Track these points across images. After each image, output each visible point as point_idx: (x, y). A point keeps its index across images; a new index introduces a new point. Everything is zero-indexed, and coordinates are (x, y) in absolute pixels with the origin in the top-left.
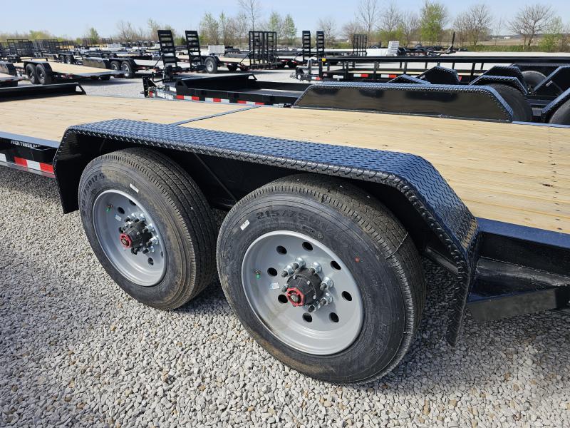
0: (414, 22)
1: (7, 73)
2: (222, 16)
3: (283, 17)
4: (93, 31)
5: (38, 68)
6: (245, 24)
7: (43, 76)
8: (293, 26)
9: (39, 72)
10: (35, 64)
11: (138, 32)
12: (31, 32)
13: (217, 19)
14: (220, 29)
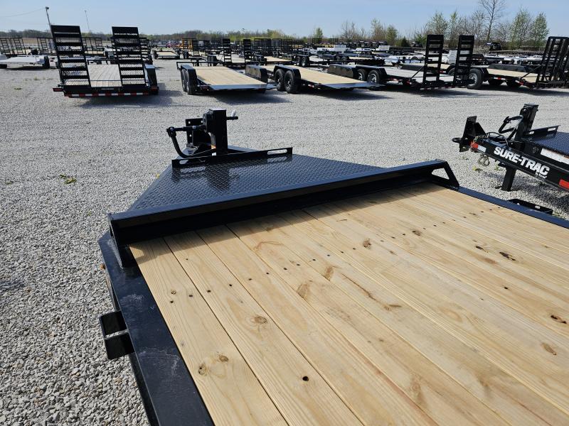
2: (454, 16)
3: (534, 17)
4: (319, 31)
5: (288, 75)
6: (479, 25)
7: (290, 83)
8: (544, 27)
9: (288, 78)
10: (285, 70)
13: (447, 18)
14: (448, 30)
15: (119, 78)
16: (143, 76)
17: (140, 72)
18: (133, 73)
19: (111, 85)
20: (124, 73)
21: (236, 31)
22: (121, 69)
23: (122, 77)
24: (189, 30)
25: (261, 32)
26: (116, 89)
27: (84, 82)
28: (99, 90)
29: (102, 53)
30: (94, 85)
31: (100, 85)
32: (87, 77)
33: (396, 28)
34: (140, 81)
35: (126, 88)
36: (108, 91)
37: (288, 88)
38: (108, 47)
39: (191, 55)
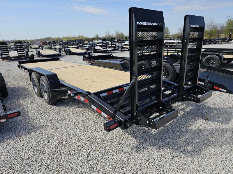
0: (222, 28)
1: (58, 52)
4: (97, 35)
9: (68, 51)
11: (111, 35)
12: (79, 36)
15: (17, 54)
16: (24, 53)
17: (23, 52)
18: (22, 52)
19: (15, 56)
20: (19, 53)
21: (66, 36)
22: (18, 52)
23: (18, 54)
24: (46, 37)
25: (76, 36)
26: (17, 57)
27: (8, 56)
28: (12, 57)
29: (10, 48)
30: (10, 56)
31: (12, 56)
32: (9, 54)
33: (123, 33)
34: (23, 54)
35: (19, 56)
36: (14, 57)
37: (68, 54)
38: (12, 46)
39: (44, 47)
